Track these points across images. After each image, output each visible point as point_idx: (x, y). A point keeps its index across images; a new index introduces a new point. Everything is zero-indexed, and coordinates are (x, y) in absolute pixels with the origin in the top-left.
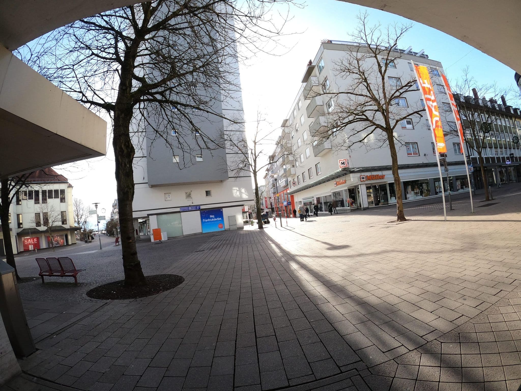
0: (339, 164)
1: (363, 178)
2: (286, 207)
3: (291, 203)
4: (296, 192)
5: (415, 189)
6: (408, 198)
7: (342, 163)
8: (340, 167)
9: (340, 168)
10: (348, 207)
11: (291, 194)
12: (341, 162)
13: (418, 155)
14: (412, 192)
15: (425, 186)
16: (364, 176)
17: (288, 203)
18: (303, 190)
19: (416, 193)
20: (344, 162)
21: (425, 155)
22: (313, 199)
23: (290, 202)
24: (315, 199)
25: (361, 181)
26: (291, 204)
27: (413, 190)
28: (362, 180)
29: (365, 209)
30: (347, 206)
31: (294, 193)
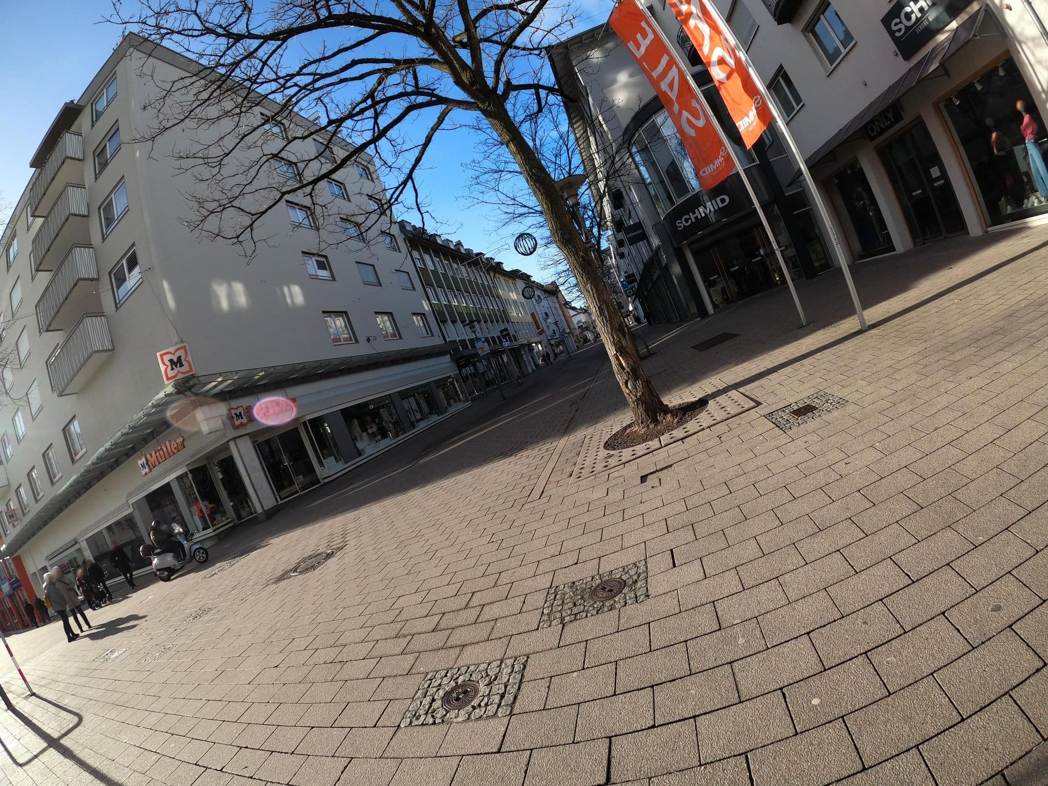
0: (163, 368)
1: (239, 416)
2: (11, 597)
3: (21, 581)
4: (24, 543)
5: (368, 427)
6: (363, 450)
7: (171, 361)
8: (168, 379)
9: (166, 382)
10: (204, 529)
11: (13, 553)
12: (167, 358)
13: (354, 341)
14: (364, 434)
15: (384, 413)
16: (241, 410)
17: (11, 584)
18: (40, 529)
19: (372, 436)
20: (179, 358)
21: (368, 340)
22: (77, 547)
23: (17, 581)
24: (84, 545)
25: (236, 428)
26: (20, 586)
27: (364, 430)
28: (237, 423)
29: (270, 514)
30: (200, 527)
31: (20, 547)
